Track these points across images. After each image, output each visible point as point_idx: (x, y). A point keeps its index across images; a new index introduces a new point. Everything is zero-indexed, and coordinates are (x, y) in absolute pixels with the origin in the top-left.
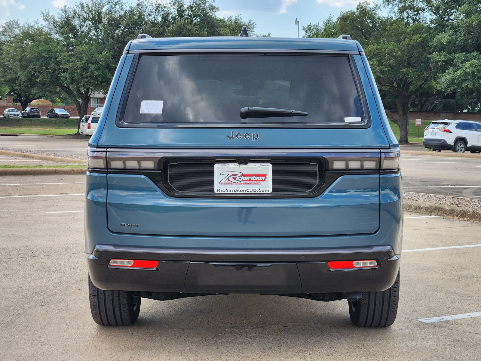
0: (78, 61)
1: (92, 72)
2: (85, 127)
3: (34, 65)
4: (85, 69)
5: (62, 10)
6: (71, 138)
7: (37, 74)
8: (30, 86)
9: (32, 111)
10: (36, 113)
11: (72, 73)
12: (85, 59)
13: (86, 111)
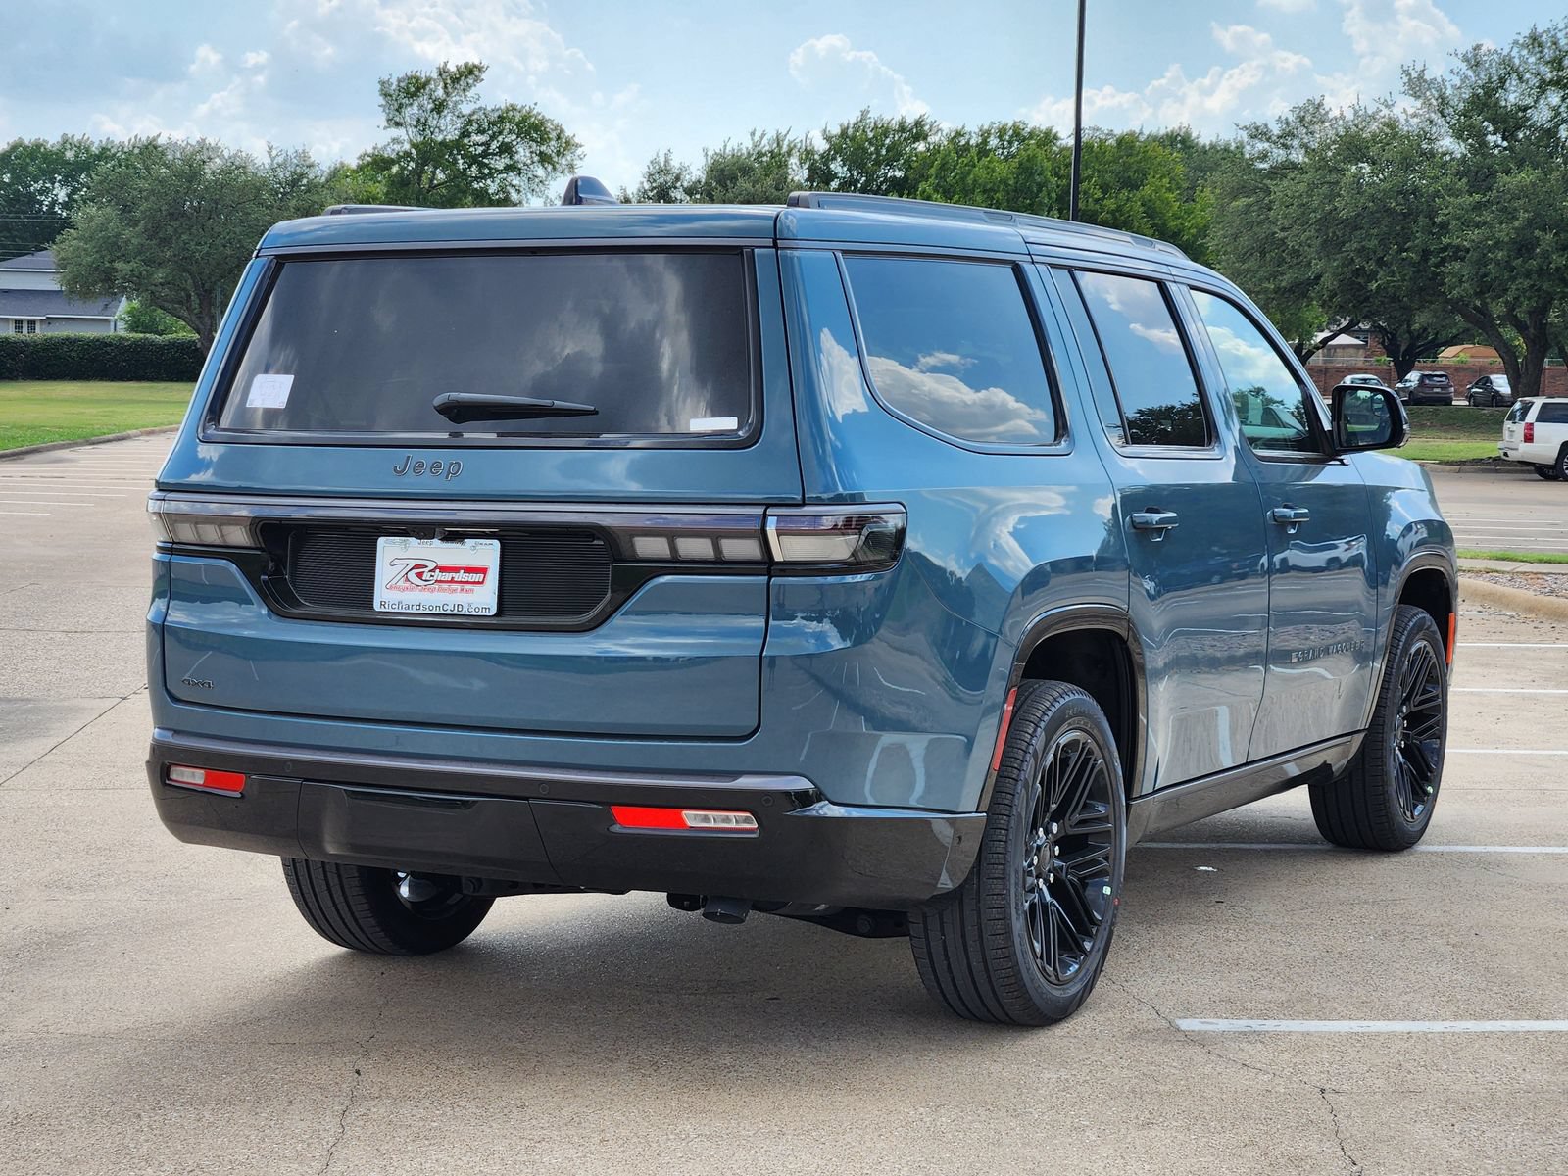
0: (1502, 224)
1: (1546, 255)
2: (1516, 435)
3: (1363, 240)
4: (1523, 247)
5: (1466, 59)
6: (1476, 472)
7: (1371, 266)
8: (1354, 306)
9: (1427, 382)
10: (1438, 390)
11: (1482, 261)
12: (1523, 215)
13: (1537, 382)
